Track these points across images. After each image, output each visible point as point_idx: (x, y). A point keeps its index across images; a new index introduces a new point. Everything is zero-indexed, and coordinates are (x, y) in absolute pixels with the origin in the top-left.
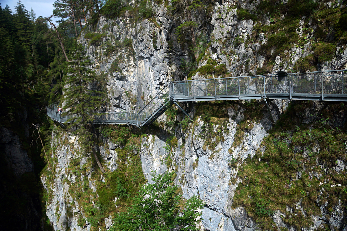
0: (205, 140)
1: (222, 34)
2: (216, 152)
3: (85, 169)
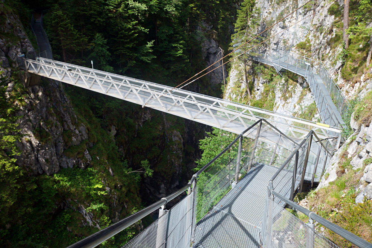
0: (282, 93)
1: (319, 21)
2: (287, 103)
3: (242, 92)
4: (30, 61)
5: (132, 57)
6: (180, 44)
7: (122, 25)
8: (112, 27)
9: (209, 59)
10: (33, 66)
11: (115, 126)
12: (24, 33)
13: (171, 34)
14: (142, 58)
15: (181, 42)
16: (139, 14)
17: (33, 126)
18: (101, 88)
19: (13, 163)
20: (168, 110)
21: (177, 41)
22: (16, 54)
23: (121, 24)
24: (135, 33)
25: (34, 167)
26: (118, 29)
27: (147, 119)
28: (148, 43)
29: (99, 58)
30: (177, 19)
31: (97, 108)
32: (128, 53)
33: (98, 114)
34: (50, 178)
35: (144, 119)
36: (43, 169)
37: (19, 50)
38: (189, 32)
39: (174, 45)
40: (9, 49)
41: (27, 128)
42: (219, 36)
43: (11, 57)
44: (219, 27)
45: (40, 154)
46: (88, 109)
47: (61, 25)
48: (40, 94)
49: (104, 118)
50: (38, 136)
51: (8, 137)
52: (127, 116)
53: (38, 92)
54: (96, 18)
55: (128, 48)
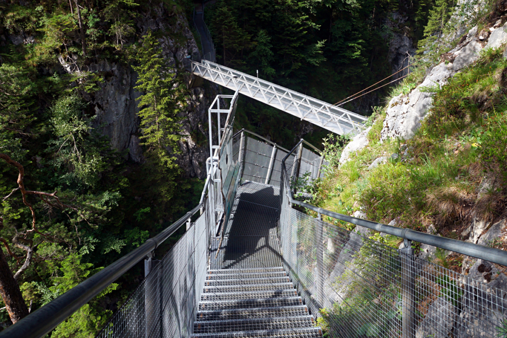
4: (197, 64)
5: (298, 58)
6: (359, 44)
7: (290, 20)
8: (279, 22)
9: (398, 62)
10: (199, 69)
11: (270, 136)
12: (191, 33)
13: (349, 30)
14: (309, 59)
15: (360, 41)
16: (311, 7)
17: (191, 127)
18: (263, 97)
19: (173, 160)
20: (324, 125)
21: (355, 40)
22: (183, 55)
23: (289, 18)
24: (304, 30)
25: (187, 168)
26: (284, 24)
27: (308, 132)
28: (319, 42)
29: (261, 59)
30: (357, 12)
31: (253, 114)
32: (294, 53)
33: (253, 121)
34: (201, 182)
35: (304, 132)
36: (195, 171)
37: (186, 52)
38: (374, 26)
39: (350, 45)
40: (177, 49)
41: (185, 129)
42: (415, 32)
43: (178, 58)
44: (416, 19)
45: (194, 157)
46: (244, 114)
47: (225, 22)
48: (201, 96)
49: (259, 127)
50: (195, 138)
51: (172, 135)
52: (285, 126)
53: (199, 94)
54: (261, 13)
55: (294, 47)
